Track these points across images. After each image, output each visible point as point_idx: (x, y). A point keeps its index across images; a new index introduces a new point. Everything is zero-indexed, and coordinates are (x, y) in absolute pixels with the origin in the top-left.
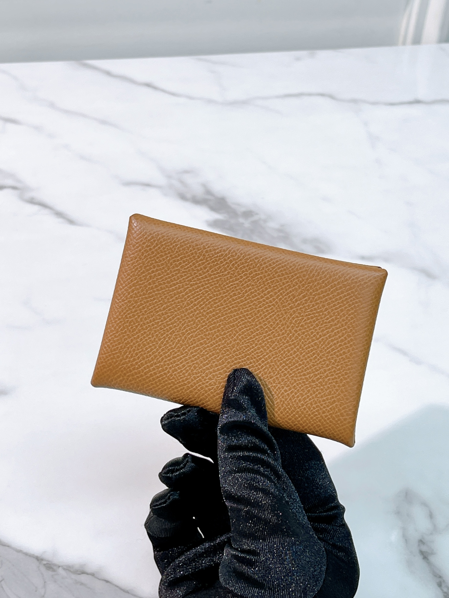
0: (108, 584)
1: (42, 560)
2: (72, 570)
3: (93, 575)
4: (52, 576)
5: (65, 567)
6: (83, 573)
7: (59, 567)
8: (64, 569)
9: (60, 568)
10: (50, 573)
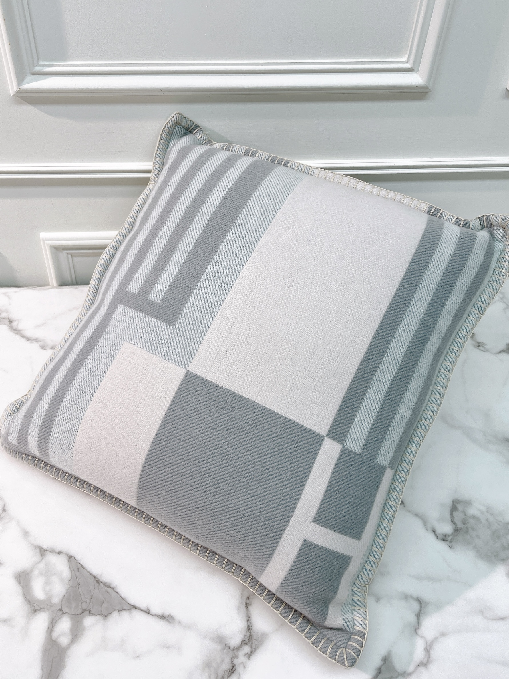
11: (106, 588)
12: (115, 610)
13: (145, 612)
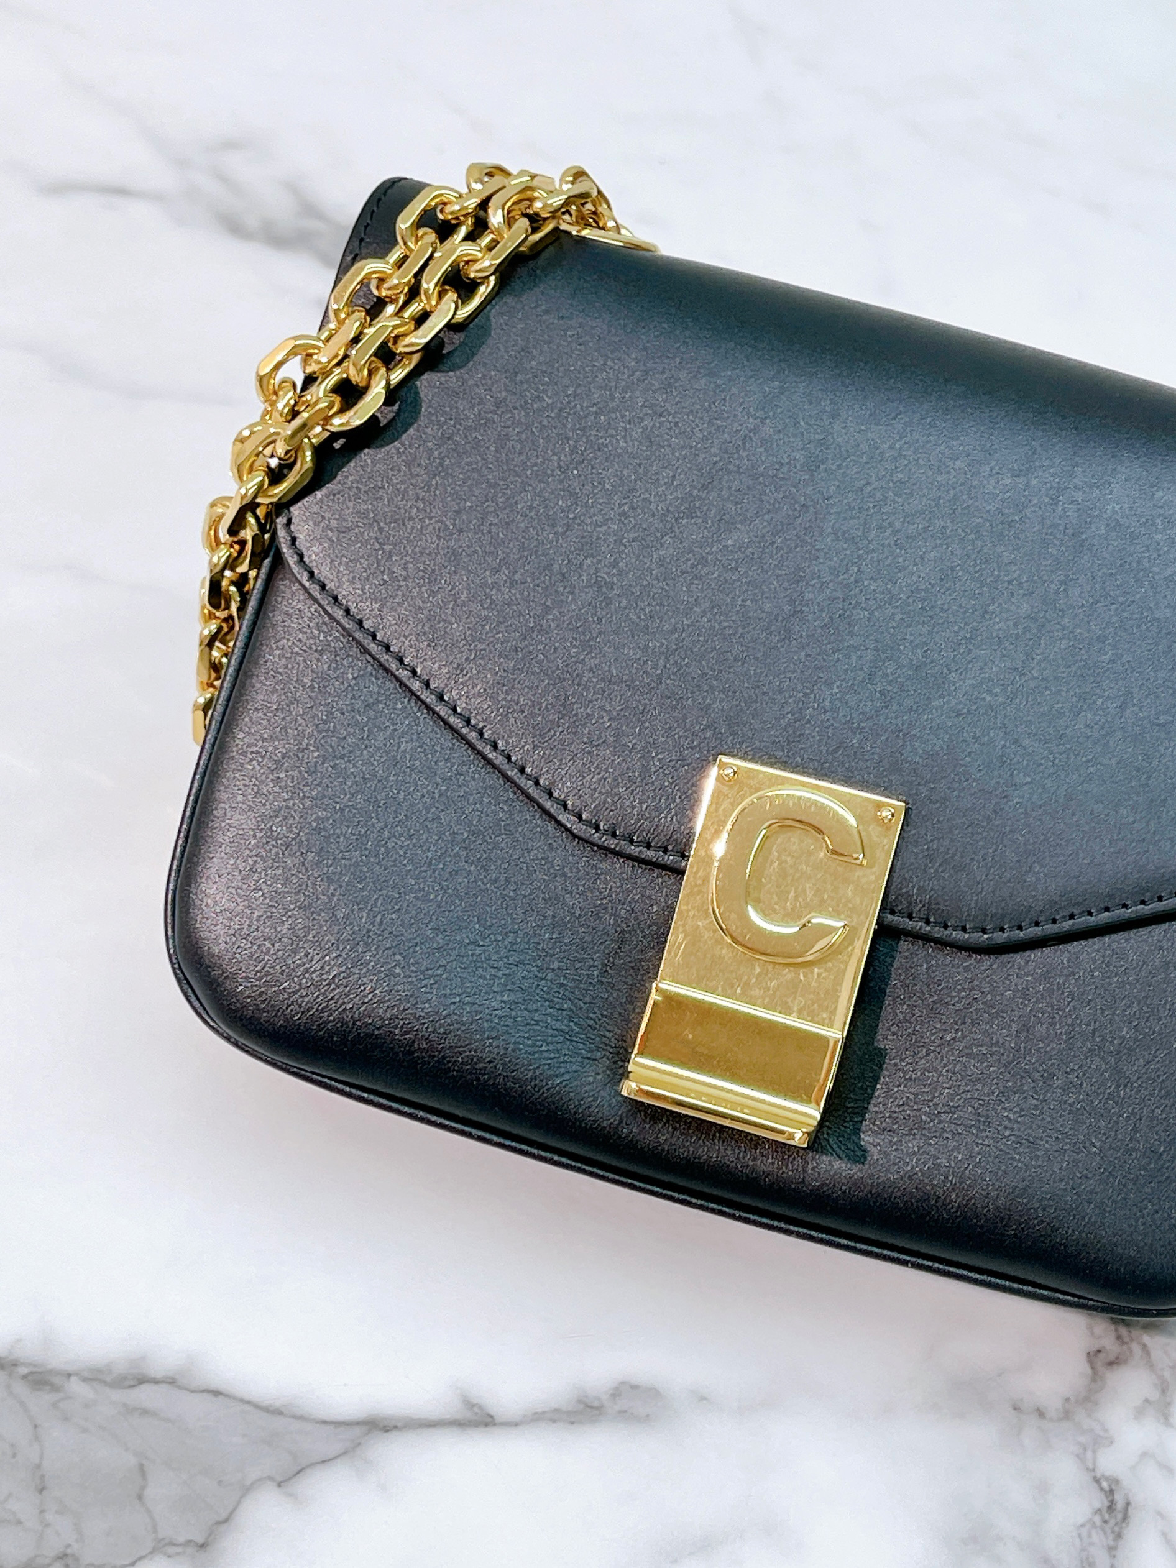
0: (220, 1398)
1: (15, 1364)
2: (108, 1379)
3: (171, 1381)
4: (55, 1405)
5: (86, 1374)
6: (143, 1380)
7: (69, 1375)
8: (85, 1380)
9: (73, 1379)
10: (47, 1398)
11: (117, 1395)
12: (247, 1490)
13: (459, 1424)
